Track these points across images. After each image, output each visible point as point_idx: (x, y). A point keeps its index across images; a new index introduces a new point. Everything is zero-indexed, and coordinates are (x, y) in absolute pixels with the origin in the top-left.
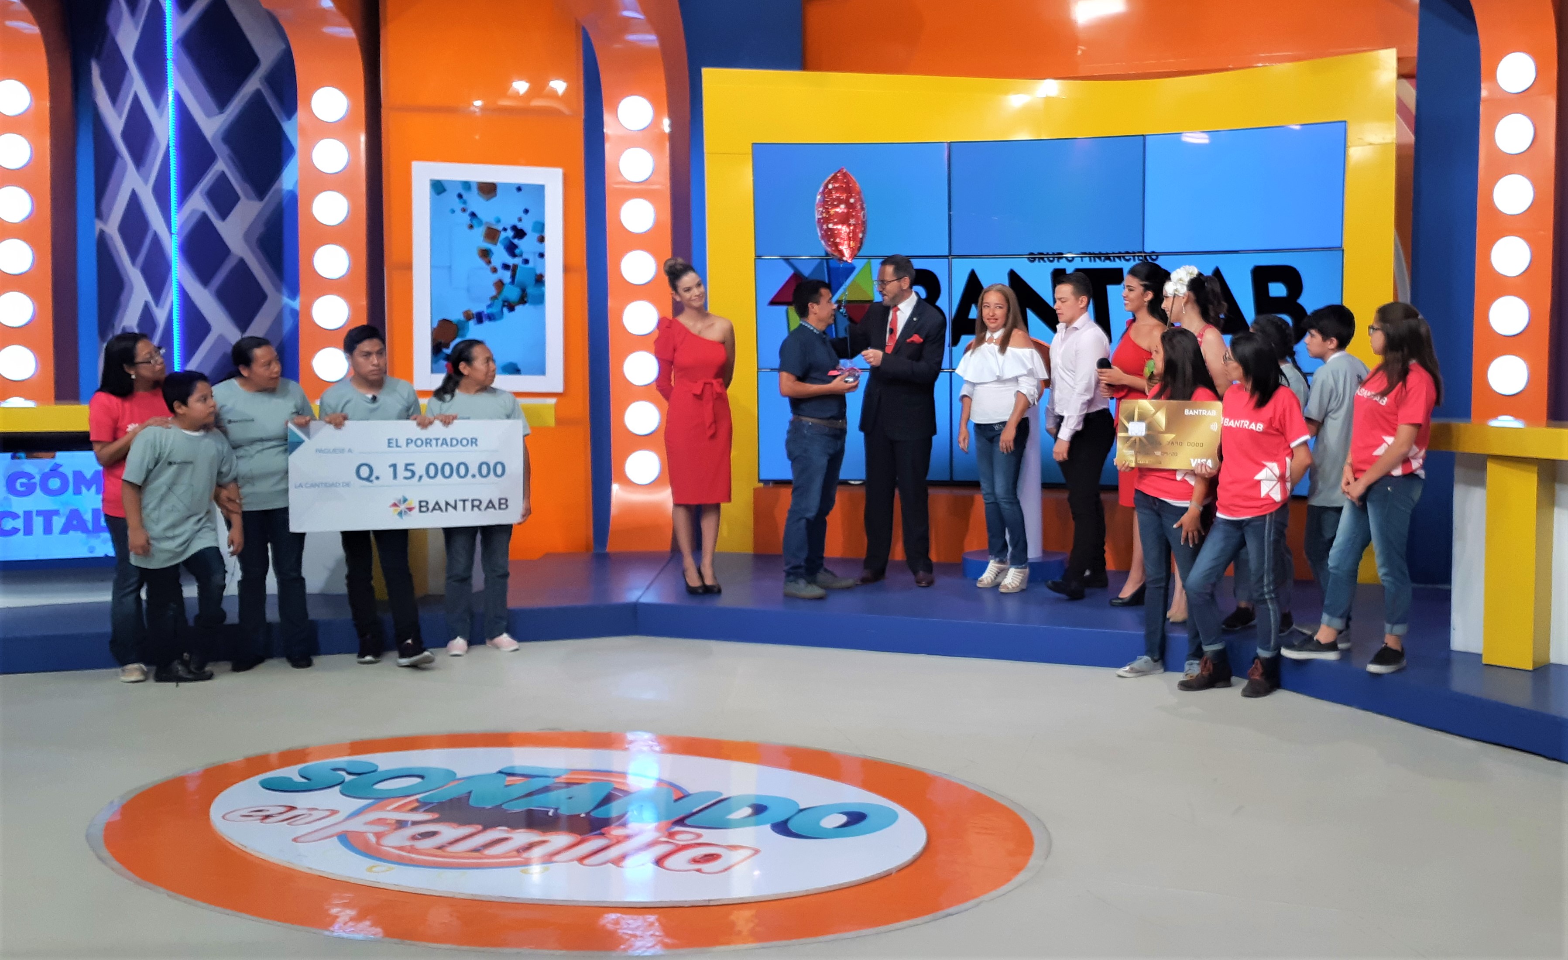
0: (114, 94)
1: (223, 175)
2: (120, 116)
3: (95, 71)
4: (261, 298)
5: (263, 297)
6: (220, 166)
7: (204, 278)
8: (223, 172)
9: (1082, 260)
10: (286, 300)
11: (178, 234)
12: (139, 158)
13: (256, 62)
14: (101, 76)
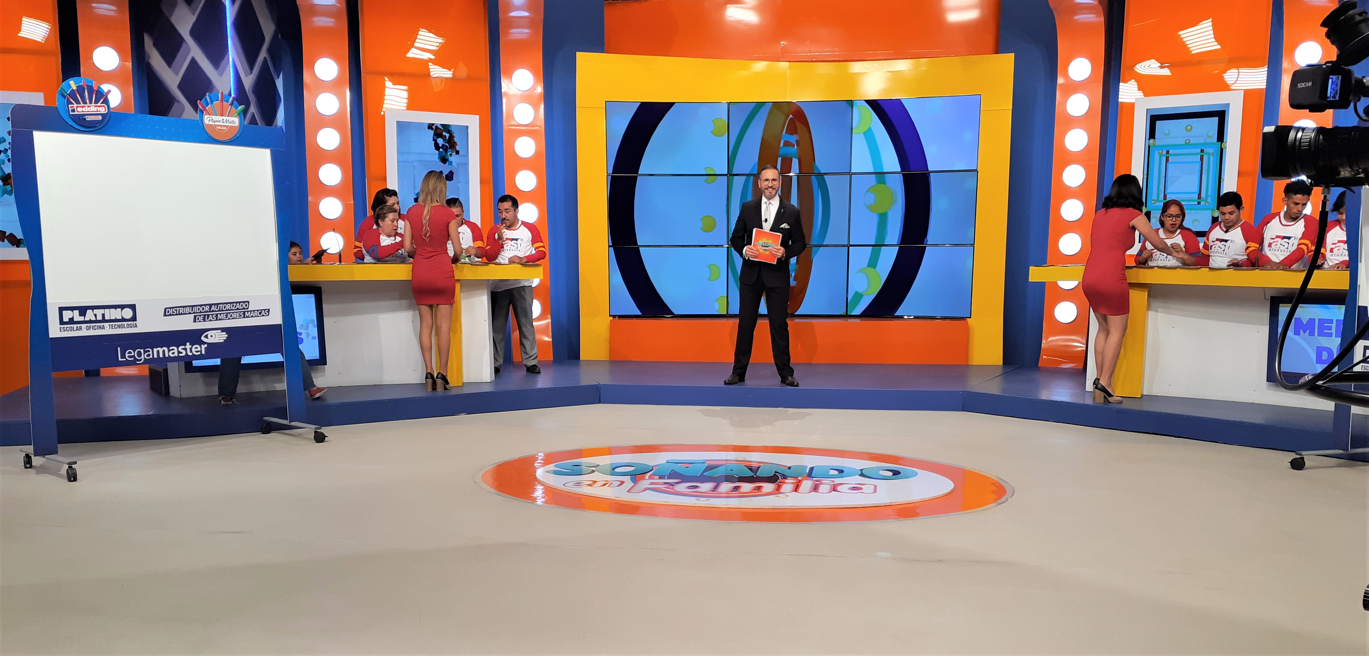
0: (169, 59)
2: (177, 74)
6: (252, 108)
13: (264, 38)
14: (153, 44)
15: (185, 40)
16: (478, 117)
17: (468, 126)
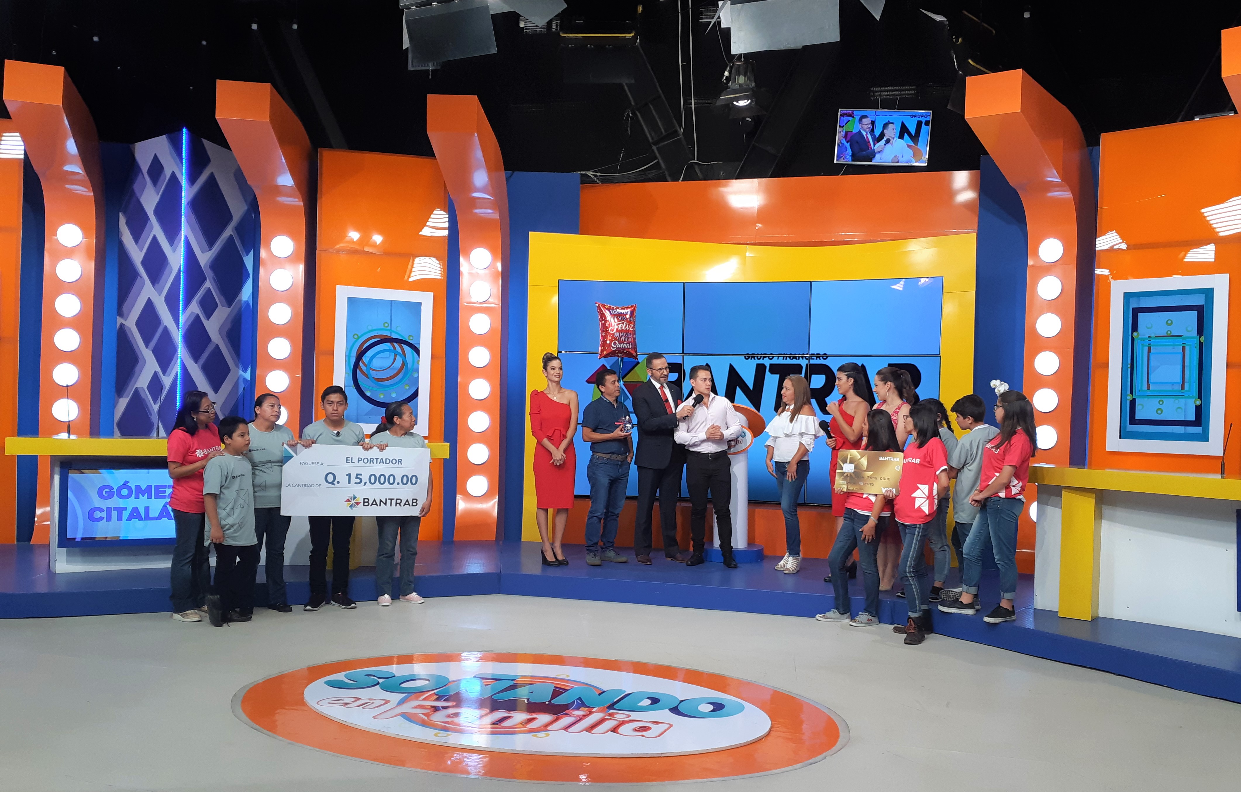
0: (137, 237)
1: (209, 290)
2: (141, 250)
3: (122, 220)
4: (227, 370)
5: (228, 370)
6: (208, 284)
7: (196, 357)
8: (209, 289)
9: (778, 359)
10: (241, 372)
11: (183, 328)
12: (155, 279)
13: (230, 217)
14: (126, 223)
15: (149, 219)
16: (431, 294)
17: (421, 303)
